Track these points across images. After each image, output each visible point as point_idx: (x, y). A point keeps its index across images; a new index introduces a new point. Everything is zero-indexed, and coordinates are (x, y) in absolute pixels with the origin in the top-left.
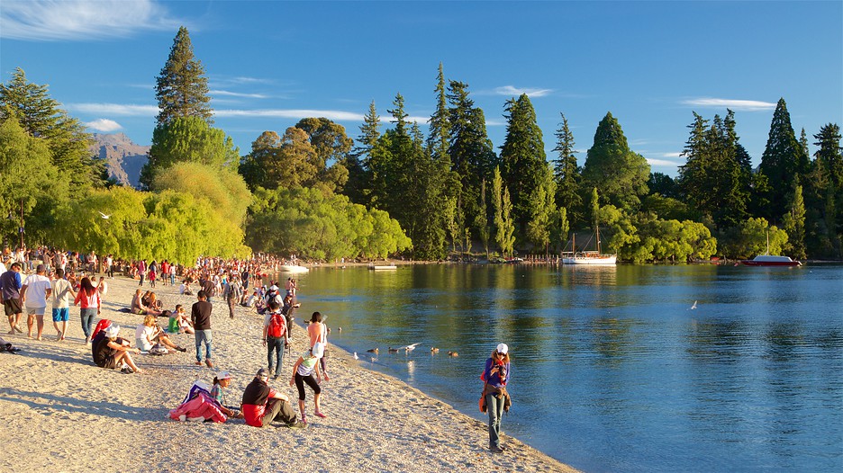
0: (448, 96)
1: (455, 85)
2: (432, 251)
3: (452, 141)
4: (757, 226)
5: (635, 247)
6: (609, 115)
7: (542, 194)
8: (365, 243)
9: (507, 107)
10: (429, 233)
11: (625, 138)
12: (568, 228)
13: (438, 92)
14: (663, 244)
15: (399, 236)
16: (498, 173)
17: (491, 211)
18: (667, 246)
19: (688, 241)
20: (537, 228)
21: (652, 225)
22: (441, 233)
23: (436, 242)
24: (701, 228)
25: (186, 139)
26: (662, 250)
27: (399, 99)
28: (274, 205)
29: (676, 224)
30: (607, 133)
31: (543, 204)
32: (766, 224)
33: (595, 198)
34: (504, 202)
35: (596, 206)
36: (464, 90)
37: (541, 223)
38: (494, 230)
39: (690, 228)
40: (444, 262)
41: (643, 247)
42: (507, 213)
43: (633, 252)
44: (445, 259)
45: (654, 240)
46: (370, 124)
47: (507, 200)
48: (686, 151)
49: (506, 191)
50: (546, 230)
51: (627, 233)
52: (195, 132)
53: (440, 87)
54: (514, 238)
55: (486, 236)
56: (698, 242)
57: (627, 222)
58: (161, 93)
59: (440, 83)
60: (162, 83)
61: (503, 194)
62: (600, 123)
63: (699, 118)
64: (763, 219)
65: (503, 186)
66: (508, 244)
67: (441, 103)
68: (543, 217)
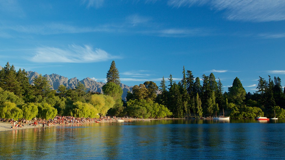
0: (187, 74)
1: (189, 72)
2: (179, 116)
3: (188, 86)
4: (277, 108)
5: (238, 114)
6: (237, 78)
7: (211, 100)
8: (157, 114)
9: (203, 77)
10: (178, 111)
11: (241, 84)
12: (219, 109)
13: (183, 73)
14: (247, 114)
15: (167, 112)
16: (198, 95)
17: (196, 105)
18: (248, 114)
19: (255, 113)
20: (209, 109)
21: (244, 109)
22: (182, 111)
23: (180, 113)
24: (259, 109)
25: (109, 88)
26: (246, 115)
27: (171, 76)
28: (133, 104)
29: (251, 108)
30: (236, 83)
31: (211, 103)
32: (279, 108)
33: (227, 101)
34: (199, 102)
35: (227, 103)
36: (191, 72)
37: (211, 108)
38: (197, 110)
39: (255, 109)
40: (183, 119)
41: (240, 115)
42: (200, 105)
43: (238, 116)
44: (184, 118)
45: (244, 113)
46: (163, 82)
47: (200, 102)
48: (258, 87)
49: (200, 99)
50: (213, 110)
51: (236, 110)
52: (111, 86)
53: (184, 72)
54: (202, 112)
55: (195, 112)
56: (258, 113)
57: (236, 107)
58: (108, 77)
59: (184, 71)
60: (108, 74)
61: (199, 100)
62: (234, 80)
63: (261, 78)
64: (278, 106)
65: (199, 98)
66: (201, 114)
67: (184, 77)
68: (212, 106)
